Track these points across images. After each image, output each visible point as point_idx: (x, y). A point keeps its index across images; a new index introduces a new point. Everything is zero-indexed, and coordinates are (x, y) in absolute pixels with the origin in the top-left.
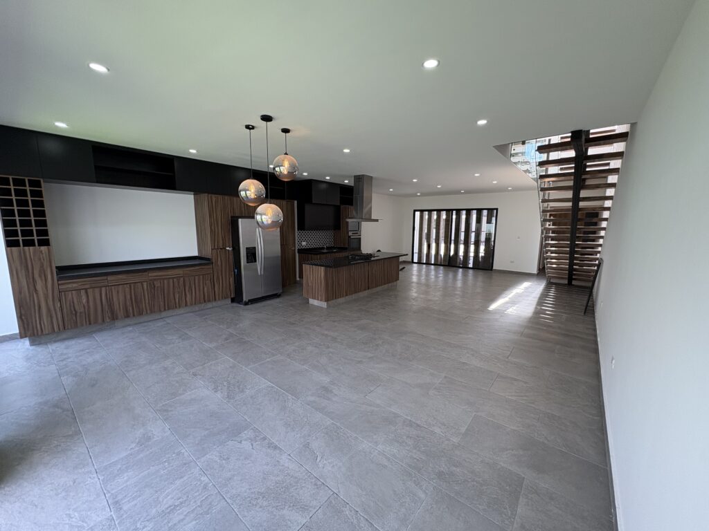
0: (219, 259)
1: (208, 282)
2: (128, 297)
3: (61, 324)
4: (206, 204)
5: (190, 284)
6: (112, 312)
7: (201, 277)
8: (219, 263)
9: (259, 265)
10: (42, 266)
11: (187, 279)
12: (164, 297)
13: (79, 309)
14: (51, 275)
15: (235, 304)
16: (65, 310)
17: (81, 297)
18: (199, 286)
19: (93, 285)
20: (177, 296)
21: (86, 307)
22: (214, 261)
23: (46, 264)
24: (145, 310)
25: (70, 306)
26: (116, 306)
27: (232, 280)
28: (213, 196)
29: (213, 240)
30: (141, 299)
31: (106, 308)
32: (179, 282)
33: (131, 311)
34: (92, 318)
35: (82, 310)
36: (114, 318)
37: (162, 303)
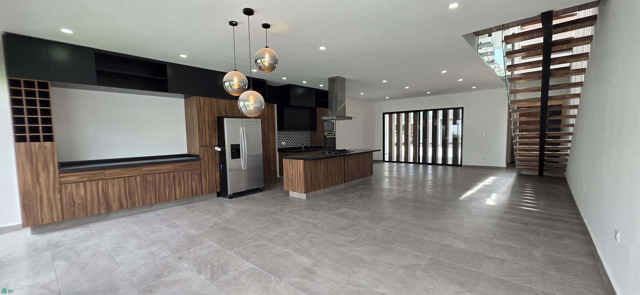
0: (206, 155)
1: (196, 177)
2: (123, 190)
3: (60, 215)
4: (195, 105)
5: (179, 179)
6: (108, 203)
7: (190, 172)
8: (206, 159)
9: (242, 162)
10: (45, 160)
11: (176, 174)
12: (155, 191)
13: (78, 201)
14: (53, 169)
15: (220, 198)
16: (64, 201)
17: (80, 189)
18: (188, 180)
19: (91, 178)
20: (167, 190)
21: (84, 199)
22: (201, 158)
23: (49, 158)
24: (137, 202)
25: (69, 197)
26: (111, 199)
27: (218, 175)
28: (201, 98)
29: (201, 138)
30: (134, 191)
31: (102, 200)
32: (169, 177)
33: (125, 203)
34: (89, 209)
35: (80, 201)
36: (109, 209)
37: (153, 196)
